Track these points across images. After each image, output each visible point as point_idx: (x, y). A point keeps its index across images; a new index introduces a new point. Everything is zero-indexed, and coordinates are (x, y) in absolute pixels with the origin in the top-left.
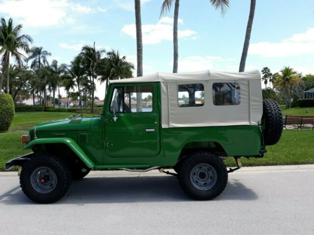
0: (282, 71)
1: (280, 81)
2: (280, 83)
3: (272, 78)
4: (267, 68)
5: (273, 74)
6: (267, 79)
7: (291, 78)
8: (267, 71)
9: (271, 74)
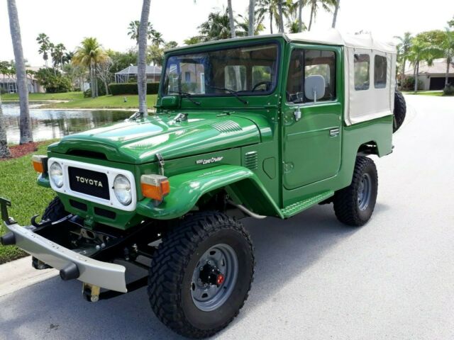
0: (83, 43)
1: (83, 56)
2: (83, 59)
3: (54, 52)
4: (43, 35)
5: (56, 45)
6: (46, 51)
7: (97, 52)
8: (45, 38)
9: (52, 45)
